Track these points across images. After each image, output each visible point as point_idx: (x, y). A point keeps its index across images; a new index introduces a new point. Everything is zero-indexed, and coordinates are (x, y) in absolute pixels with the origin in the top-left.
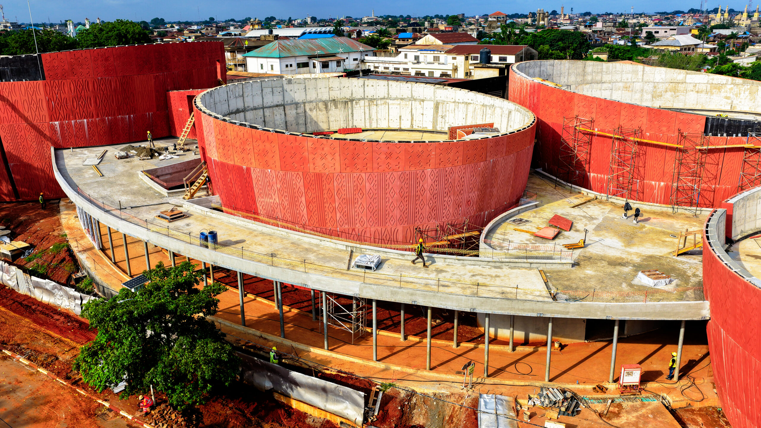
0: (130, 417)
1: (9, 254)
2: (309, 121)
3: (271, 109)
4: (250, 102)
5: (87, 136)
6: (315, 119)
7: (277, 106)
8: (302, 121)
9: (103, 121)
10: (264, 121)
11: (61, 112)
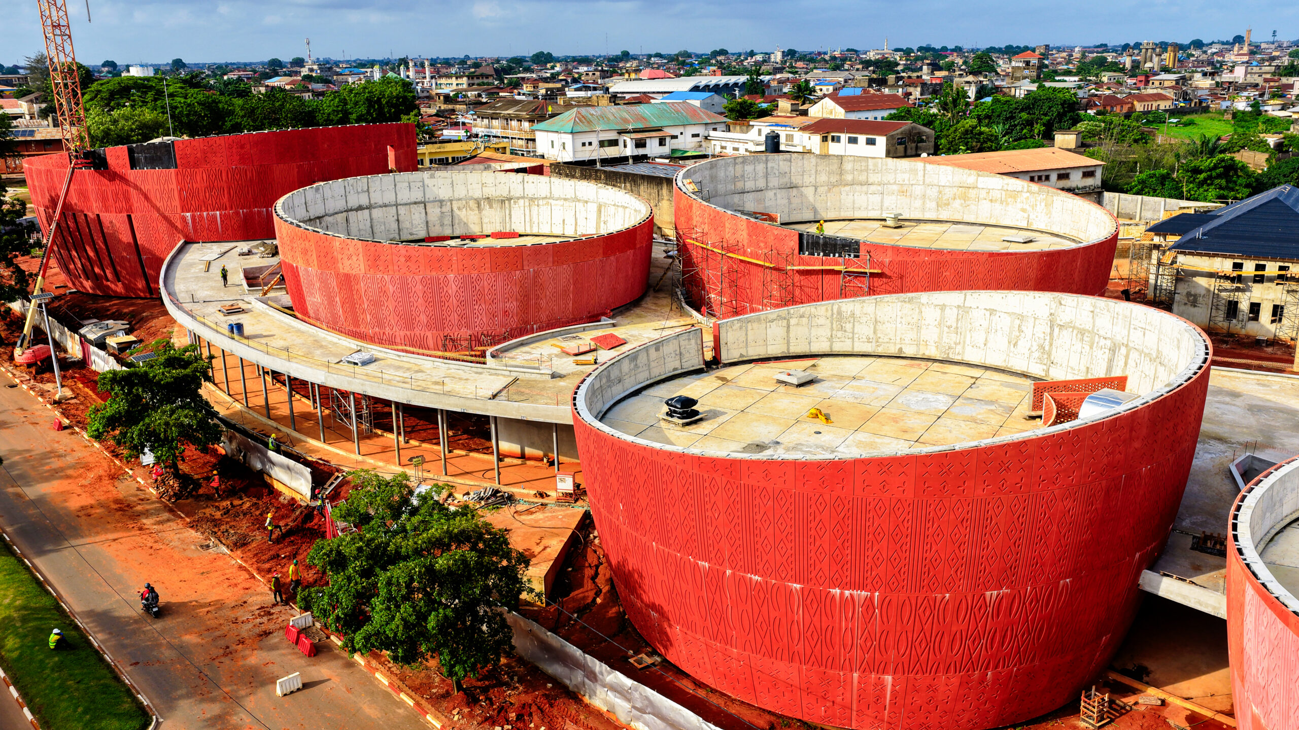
0: (142, 482)
1: (115, 346)
2: (456, 221)
3: (408, 207)
4: (376, 198)
5: (220, 230)
6: (465, 220)
7: (415, 203)
8: (447, 221)
9: (237, 213)
10: (398, 220)
11: (193, 203)
